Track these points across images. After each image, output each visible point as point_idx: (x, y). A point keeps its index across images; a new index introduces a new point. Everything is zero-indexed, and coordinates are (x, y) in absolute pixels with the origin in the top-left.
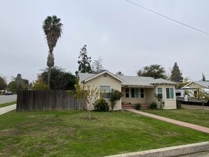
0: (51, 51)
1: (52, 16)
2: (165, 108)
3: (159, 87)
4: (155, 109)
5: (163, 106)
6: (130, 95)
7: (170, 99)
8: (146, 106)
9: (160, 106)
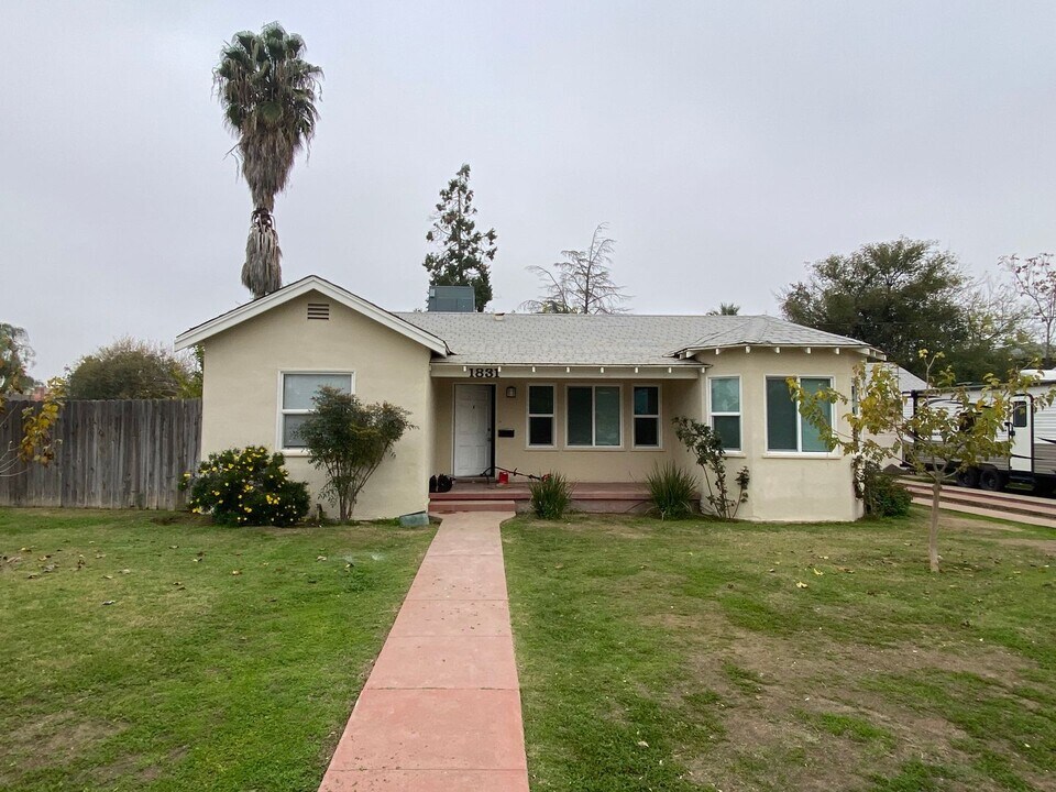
0: (263, 214)
1: (257, 31)
2: (755, 512)
3: (721, 370)
4: (681, 516)
5: (744, 499)
6: (560, 431)
7: (799, 453)
8: (623, 493)
9: (711, 499)
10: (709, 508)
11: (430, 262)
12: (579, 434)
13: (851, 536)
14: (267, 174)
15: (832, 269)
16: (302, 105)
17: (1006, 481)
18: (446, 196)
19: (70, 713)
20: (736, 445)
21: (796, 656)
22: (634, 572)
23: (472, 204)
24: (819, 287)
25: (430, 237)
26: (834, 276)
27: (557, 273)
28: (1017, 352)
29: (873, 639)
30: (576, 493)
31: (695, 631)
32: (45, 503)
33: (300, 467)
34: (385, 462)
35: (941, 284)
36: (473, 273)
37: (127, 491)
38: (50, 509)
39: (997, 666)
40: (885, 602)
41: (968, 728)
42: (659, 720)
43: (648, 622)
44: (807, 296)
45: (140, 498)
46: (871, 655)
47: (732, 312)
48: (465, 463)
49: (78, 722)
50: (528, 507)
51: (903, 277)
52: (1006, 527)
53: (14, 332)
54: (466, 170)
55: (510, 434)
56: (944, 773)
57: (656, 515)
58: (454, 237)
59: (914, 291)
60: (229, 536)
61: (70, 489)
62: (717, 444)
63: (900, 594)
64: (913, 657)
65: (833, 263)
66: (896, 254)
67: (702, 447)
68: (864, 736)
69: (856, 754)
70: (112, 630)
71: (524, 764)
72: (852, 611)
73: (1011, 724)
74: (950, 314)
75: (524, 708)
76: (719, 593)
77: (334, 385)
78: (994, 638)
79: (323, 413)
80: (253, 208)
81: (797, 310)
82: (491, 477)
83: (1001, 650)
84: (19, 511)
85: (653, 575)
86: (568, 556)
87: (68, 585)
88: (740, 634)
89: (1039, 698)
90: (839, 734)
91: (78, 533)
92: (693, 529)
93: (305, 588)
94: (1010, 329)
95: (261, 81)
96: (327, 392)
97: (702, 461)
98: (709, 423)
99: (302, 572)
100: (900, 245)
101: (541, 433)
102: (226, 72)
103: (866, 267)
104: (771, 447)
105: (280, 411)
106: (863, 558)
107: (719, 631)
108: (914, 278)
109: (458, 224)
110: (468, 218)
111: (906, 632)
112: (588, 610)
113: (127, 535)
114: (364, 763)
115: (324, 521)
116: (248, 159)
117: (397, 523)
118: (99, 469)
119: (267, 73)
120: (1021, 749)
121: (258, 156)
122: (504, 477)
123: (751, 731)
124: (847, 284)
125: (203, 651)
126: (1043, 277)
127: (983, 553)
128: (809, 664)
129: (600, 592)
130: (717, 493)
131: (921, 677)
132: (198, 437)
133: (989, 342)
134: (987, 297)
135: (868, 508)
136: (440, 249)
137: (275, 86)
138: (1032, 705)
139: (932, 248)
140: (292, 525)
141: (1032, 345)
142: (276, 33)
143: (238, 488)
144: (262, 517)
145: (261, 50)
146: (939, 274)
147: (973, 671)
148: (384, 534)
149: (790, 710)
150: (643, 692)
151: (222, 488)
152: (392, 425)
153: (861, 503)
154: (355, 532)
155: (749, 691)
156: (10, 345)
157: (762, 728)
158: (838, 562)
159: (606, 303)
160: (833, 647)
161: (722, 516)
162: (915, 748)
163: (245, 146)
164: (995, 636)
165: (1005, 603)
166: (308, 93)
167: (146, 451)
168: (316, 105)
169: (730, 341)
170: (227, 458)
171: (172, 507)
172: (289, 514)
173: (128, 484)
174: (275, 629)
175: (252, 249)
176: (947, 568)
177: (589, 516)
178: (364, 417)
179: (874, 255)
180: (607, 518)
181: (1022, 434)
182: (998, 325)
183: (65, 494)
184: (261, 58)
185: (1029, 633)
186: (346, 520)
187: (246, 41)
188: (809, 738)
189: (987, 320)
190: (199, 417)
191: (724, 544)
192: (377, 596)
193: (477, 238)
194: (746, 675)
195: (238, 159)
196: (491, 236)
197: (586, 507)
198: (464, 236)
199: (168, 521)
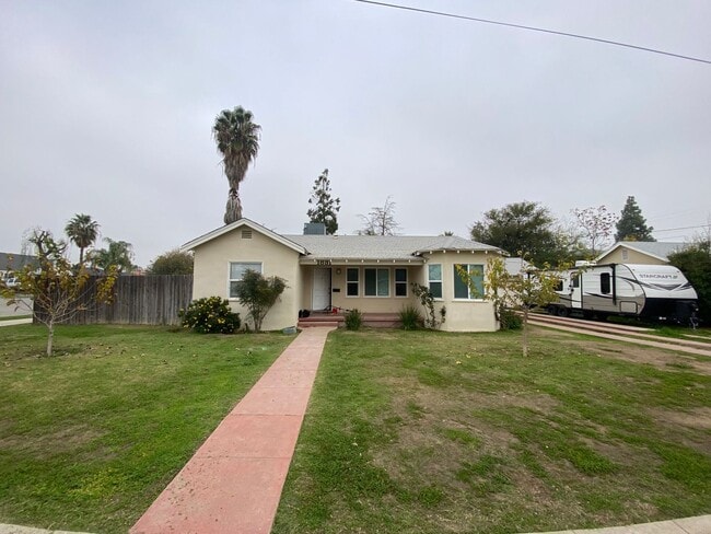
0: (234, 191)
1: (232, 110)
2: (448, 327)
3: (433, 261)
4: (414, 328)
5: (444, 321)
6: (361, 289)
7: (469, 299)
8: (388, 318)
9: (428, 321)
10: (428, 325)
11: (310, 213)
12: (370, 291)
13: (492, 339)
14: (236, 174)
15: (493, 215)
16: (251, 142)
17: (570, 312)
18: (317, 183)
19: (85, 425)
20: (440, 296)
21: (445, 398)
22: (381, 356)
23: (330, 187)
24: (487, 223)
25: (310, 201)
26: (494, 218)
27: (370, 218)
28: (578, 253)
29: (484, 391)
30: (365, 318)
31: (401, 386)
32: (122, 322)
33: (236, 306)
34: (277, 304)
35: (543, 221)
36: (329, 218)
37: (159, 317)
38: (124, 325)
39: (542, 404)
40: (496, 372)
41: (520, 438)
42: (368, 432)
43: (380, 381)
44: (482, 228)
45: (164, 321)
46: (482, 398)
47: (450, 235)
48: (318, 304)
49: (87, 430)
50: (343, 324)
51: (526, 219)
52: (566, 334)
53: (127, 245)
54: (326, 171)
55: (338, 290)
56: (501, 462)
57: (402, 328)
58: (321, 202)
59: (530, 225)
60: (199, 338)
61: (133, 315)
62: (431, 295)
63: (504, 367)
64: (502, 399)
65: (493, 213)
66: (522, 208)
67: (424, 297)
68: (466, 441)
69: (459, 451)
70: (122, 384)
71: (291, 455)
72: (479, 376)
73: (542, 435)
74: (547, 236)
75: (303, 424)
76: (418, 366)
77: (252, 268)
78: (545, 390)
79: (246, 281)
80: (229, 189)
81: (477, 234)
82: (329, 311)
83: (547, 396)
84: (109, 326)
85: (390, 357)
86: (355, 348)
87: (113, 362)
88: (422, 387)
89: (559, 421)
90: (454, 440)
91: (130, 336)
92: (418, 335)
93: (223, 363)
94: (575, 242)
95: (233, 132)
96: (248, 271)
97: (424, 303)
98: (428, 286)
99: (226, 356)
100: (524, 204)
101: (353, 290)
102: (217, 128)
103: (508, 214)
104: (456, 297)
105: (229, 280)
106: (492, 350)
107: (412, 386)
108: (531, 219)
109: (323, 195)
110: (328, 193)
111: (503, 386)
112: (354, 374)
113: (152, 337)
114: (211, 454)
115: (248, 331)
116: (227, 168)
117: (281, 332)
118: (146, 306)
119: (236, 128)
120: (544, 448)
121: (232, 165)
122: (335, 311)
123: (411, 438)
124: (500, 222)
125: (162, 395)
126: (590, 218)
127: (551, 347)
128: (450, 402)
129: (363, 366)
130: (431, 318)
131: (503, 410)
132: (191, 292)
133: (566, 248)
134: (565, 228)
135: (501, 325)
136: (314, 207)
137: (239, 133)
138: (555, 425)
139: (539, 206)
140: (232, 333)
141: (586, 250)
142: (240, 110)
143: (205, 316)
144: (216, 329)
145: (233, 118)
146: (542, 217)
147: (530, 407)
148: (272, 338)
149: (434, 427)
150: (365, 417)
151: (197, 316)
152: (279, 286)
153: (499, 323)
154: (259, 336)
155: (417, 416)
156: (124, 251)
157: (417, 436)
158: (481, 351)
159: (392, 231)
160: (465, 394)
161: (433, 329)
162: (489, 449)
163: (226, 161)
164: (544, 389)
165: (554, 372)
166: (255, 137)
167: (167, 299)
168: (259, 142)
169: (437, 248)
170: (202, 301)
171: (179, 324)
172: (229, 328)
173: (159, 314)
174: (201, 383)
175: (229, 207)
176: (531, 354)
177: (372, 328)
178: (264, 283)
179: (512, 208)
180: (380, 330)
181: (577, 290)
182: (569, 240)
183: (131, 318)
184: (233, 121)
185: (562, 387)
186: (258, 331)
187: (227, 114)
188: (439, 442)
189: (565, 238)
190: (192, 283)
191: (429, 342)
192: (256, 368)
193: (331, 202)
194: (418, 408)
195: (223, 167)
196: (338, 201)
197: (371, 324)
198: (326, 201)
199: (176, 331)
